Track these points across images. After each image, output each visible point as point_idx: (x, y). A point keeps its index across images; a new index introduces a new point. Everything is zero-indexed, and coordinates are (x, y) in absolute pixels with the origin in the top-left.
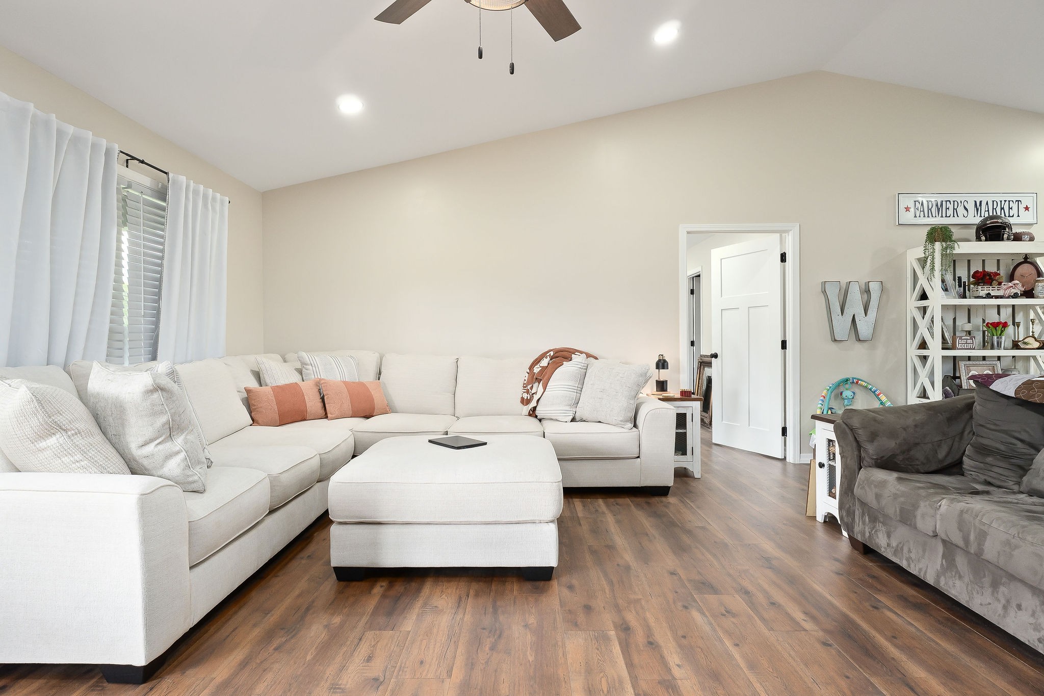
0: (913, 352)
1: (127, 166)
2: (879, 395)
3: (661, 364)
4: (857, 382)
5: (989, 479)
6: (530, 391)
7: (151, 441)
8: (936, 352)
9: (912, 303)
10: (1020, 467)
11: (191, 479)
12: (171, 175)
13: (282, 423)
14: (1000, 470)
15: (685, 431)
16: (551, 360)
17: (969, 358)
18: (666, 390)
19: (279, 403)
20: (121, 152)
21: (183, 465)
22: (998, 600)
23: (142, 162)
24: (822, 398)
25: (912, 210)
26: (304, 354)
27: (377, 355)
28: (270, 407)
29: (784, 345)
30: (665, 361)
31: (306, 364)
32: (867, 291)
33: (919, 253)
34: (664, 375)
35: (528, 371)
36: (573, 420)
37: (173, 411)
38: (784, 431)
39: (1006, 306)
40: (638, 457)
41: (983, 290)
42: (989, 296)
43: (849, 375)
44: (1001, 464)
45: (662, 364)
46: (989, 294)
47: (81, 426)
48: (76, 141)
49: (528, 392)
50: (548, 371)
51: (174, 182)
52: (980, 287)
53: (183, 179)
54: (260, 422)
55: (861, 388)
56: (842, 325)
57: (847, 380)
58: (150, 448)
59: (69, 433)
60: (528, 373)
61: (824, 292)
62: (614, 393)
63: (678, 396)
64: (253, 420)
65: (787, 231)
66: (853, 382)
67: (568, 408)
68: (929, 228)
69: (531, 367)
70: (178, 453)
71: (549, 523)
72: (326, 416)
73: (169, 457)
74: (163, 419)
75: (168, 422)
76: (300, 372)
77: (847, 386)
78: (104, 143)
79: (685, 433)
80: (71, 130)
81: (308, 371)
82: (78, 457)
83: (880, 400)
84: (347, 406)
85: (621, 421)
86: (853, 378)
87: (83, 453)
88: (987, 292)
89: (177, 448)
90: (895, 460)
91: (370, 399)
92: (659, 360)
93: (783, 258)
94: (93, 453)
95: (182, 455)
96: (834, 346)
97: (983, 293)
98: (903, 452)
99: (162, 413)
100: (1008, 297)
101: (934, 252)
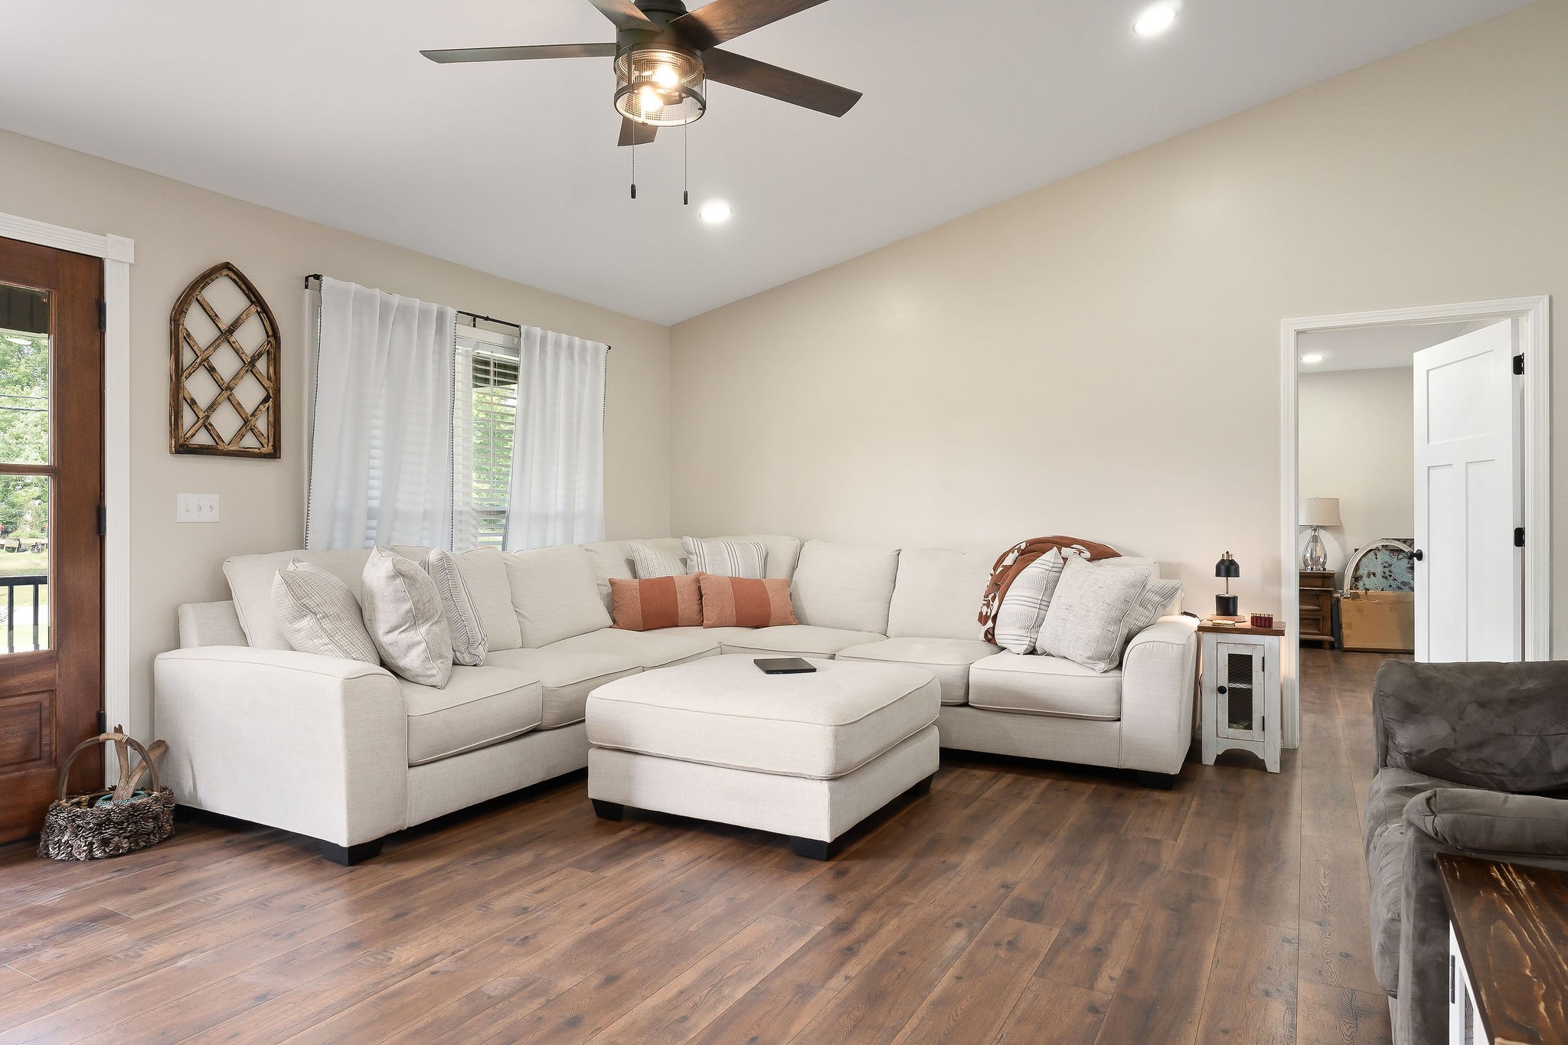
1: (474, 326)
3: (1223, 567)
6: (991, 603)
7: (396, 628)
11: (429, 673)
12: (523, 328)
13: (646, 627)
15: (1249, 687)
16: (1021, 555)
18: (1234, 613)
19: (643, 601)
20: (459, 312)
21: (422, 657)
23: (487, 319)
26: (689, 540)
27: (797, 542)
28: (634, 606)
29: (1519, 537)
30: (1232, 563)
31: (691, 554)
34: (1232, 587)
35: (992, 572)
36: (1033, 651)
37: (416, 599)
40: (1119, 720)
45: (1227, 568)
47: (331, 610)
48: (404, 311)
49: (988, 605)
50: (1011, 573)
51: (528, 334)
53: (538, 331)
54: (620, 623)
58: (394, 635)
59: (318, 616)
60: (992, 575)
62: (1084, 612)
63: (1248, 625)
64: (614, 621)
67: (1023, 632)
69: (995, 569)
70: (419, 643)
72: (701, 624)
73: (411, 646)
74: (408, 605)
75: (410, 611)
76: (684, 562)
78: (435, 307)
79: (1250, 690)
80: (396, 299)
81: (693, 563)
82: (326, 640)
84: (730, 610)
85: (1089, 658)
87: (330, 637)
89: (419, 638)
90: (1449, 760)
91: (765, 603)
92: (1222, 562)
93: (1518, 365)
94: (339, 637)
95: (423, 646)
98: (1470, 748)
99: (404, 600)
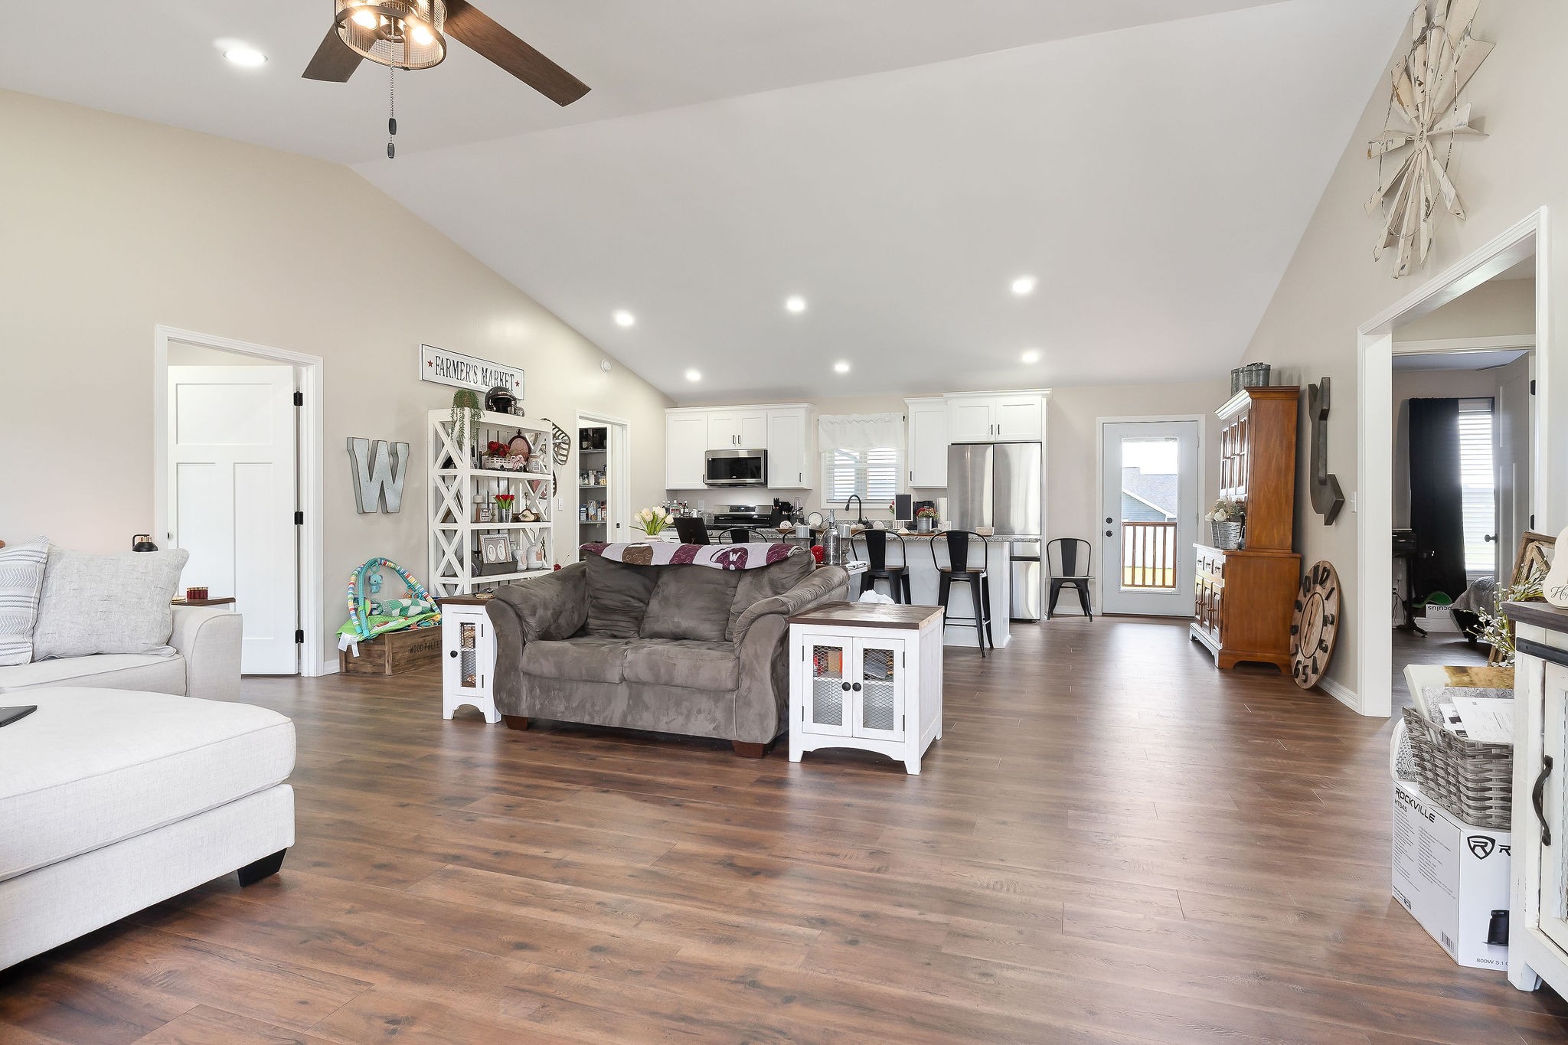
0: (436, 525)
2: (408, 577)
4: (385, 564)
5: (615, 633)
8: (464, 525)
9: (435, 471)
10: (636, 618)
14: (623, 623)
17: (488, 532)
22: (681, 714)
24: (352, 586)
25: (434, 365)
29: (299, 518)
30: (152, 545)
32: (394, 453)
33: (446, 415)
36: (34, 659)
38: (299, 636)
39: (504, 478)
41: (497, 462)
42: (502, 468)
43: (377, 556)
44: (624, 618)
46: (502, 466)
52: (495, 458)
55: (387, 570)
56: (371, 492)
57: (376, 561)
61: (351, 452)
63: (184, 598)
65: (306, 364)
66: (381, 564)
67: (18, 638)
68: (457, 390)
71: (281, 786)
77: (374, 569)
83: (407, 582)
86: (381, 559)
88: (501, 464)
93: (298, 399)
96: (360, 520)
97: (498, 465)
100: (517, 471)
101: (463, 417)
